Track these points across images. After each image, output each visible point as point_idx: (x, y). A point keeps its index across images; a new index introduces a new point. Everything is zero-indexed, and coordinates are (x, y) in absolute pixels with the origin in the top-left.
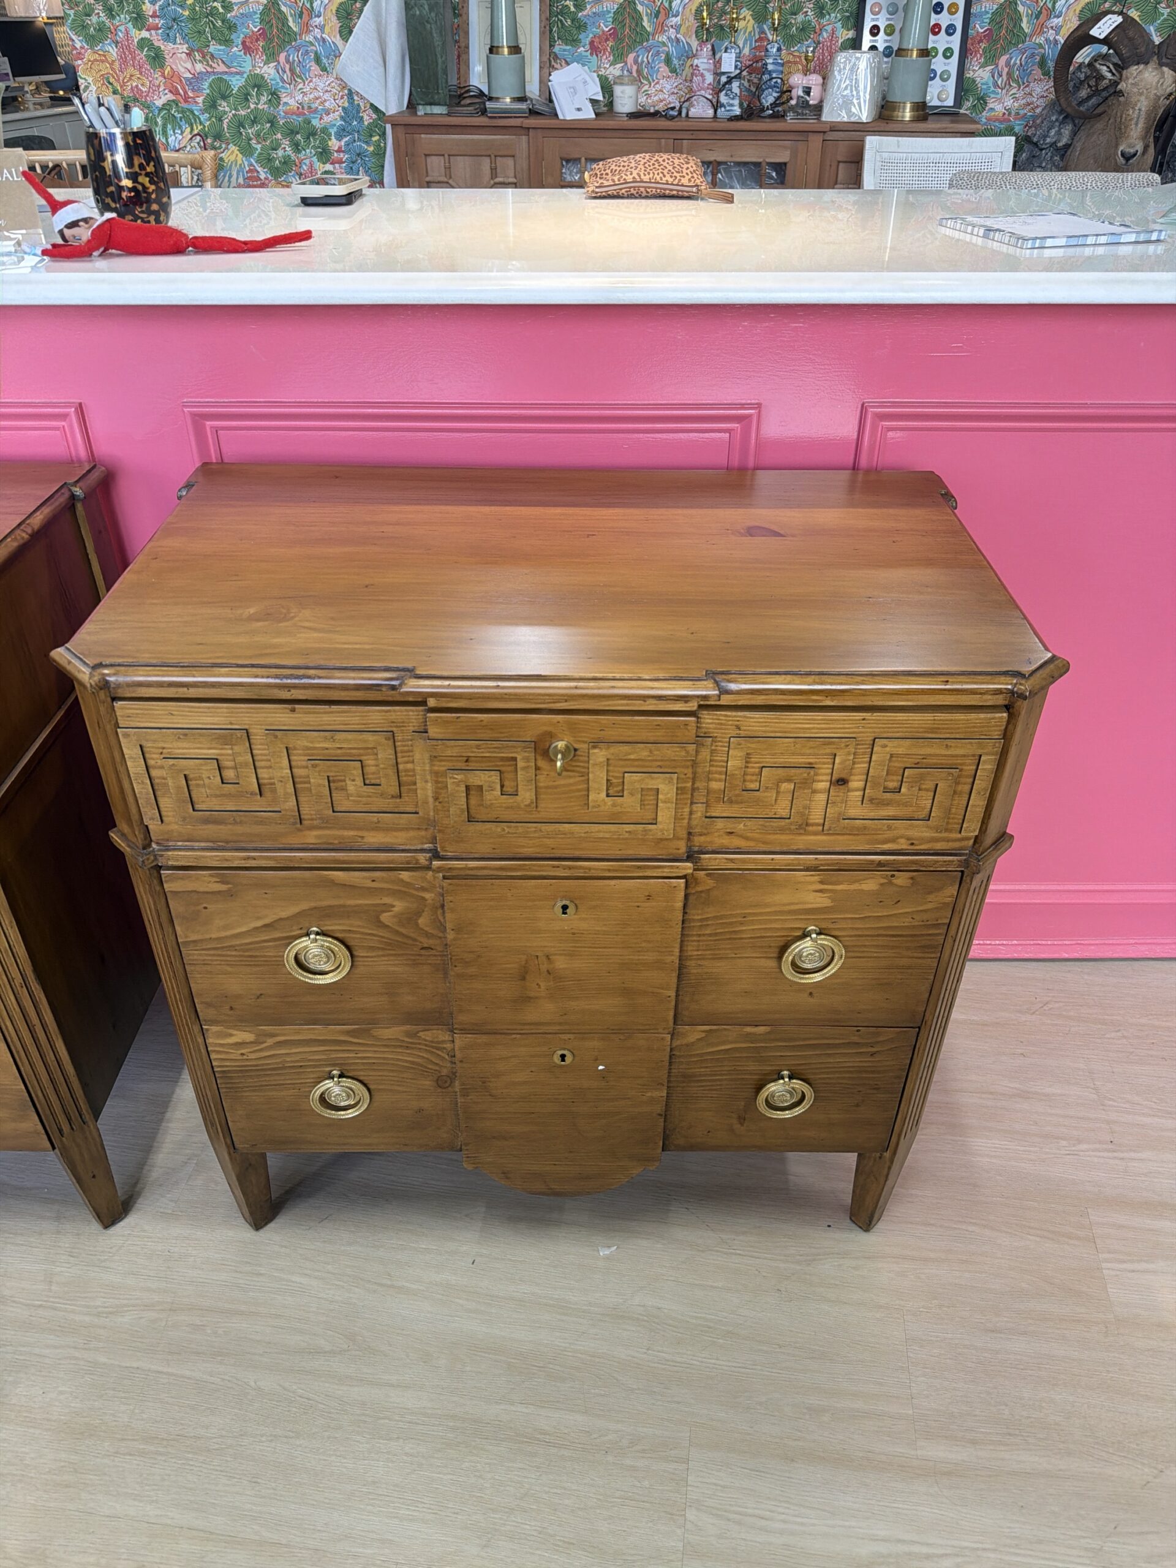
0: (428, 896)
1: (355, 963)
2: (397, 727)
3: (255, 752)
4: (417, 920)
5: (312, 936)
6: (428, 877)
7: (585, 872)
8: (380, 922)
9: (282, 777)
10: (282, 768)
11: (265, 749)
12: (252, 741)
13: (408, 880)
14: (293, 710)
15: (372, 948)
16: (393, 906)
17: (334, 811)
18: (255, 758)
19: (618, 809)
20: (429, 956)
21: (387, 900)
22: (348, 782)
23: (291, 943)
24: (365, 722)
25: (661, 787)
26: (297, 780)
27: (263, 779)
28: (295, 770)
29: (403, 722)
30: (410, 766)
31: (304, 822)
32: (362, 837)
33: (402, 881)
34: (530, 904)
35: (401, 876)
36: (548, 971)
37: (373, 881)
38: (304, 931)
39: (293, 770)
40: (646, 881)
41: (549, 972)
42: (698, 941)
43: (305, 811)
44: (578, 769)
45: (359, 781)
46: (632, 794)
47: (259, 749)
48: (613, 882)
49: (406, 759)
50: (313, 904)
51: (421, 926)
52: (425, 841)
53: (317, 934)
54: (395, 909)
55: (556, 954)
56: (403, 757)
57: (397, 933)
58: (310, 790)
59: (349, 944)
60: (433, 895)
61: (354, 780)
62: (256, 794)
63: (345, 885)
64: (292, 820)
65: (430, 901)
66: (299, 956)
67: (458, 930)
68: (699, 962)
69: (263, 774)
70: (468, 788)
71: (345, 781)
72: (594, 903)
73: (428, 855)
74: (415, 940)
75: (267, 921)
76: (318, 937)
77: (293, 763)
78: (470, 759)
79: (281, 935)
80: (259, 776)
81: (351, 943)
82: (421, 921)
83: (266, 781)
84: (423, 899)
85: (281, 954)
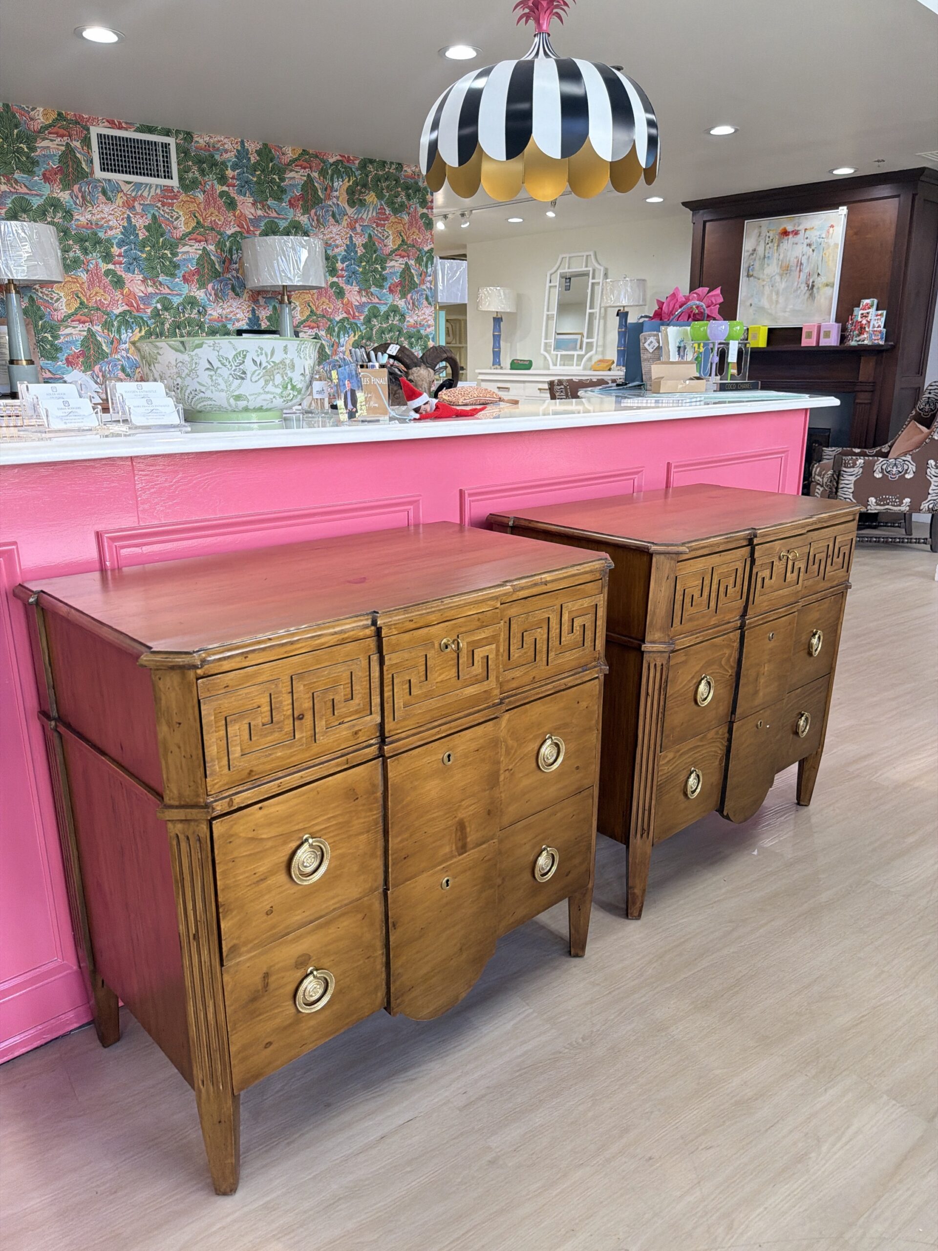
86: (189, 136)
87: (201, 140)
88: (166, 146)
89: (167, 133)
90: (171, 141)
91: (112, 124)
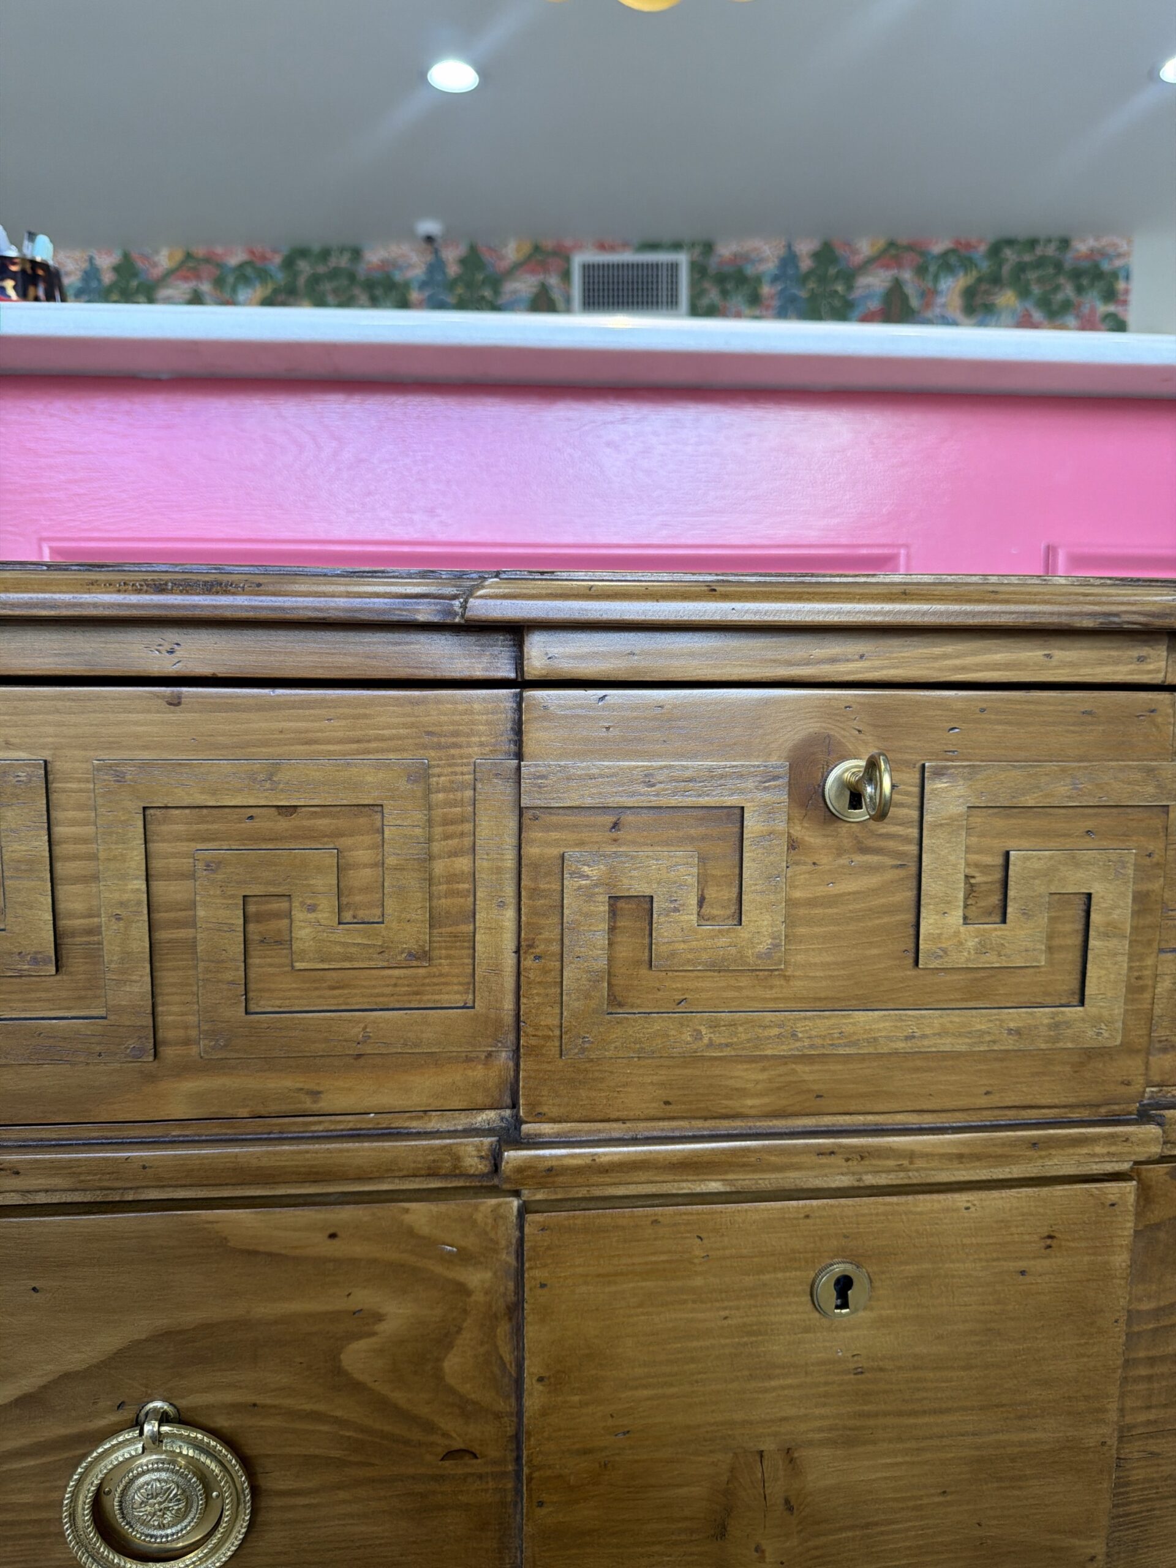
0: (476, 1278)
1: (260, 1518)
2: (439, 747)
3: (59, 831)
4: (439, 1360)
5: (150, 1428)
6: (479, 1217)
7: (901, 1168)
8: (339, 1371)
9: (122, 904)
10: (124, 877)
11: (85, 823)
12: (54, 797)
13: (426, 1230)
14: (175, 702)
15: (309, 1463)
16: (379, 1318)
17: (247, 1013)
18: (57, 850)
19: (992, 960)
20: (466, 1477)
21: (365, 1298)
22: (299, 915)
23: (85, 1456)
24: (358, 733)
25: (1097, 889)
26: (160, 916)
27: (71, 915)
28: (158, 886)
29: (455, 734)
30: (463, 864)
31: (167, 1052)
32: (315, 1094)
33: (411, 1233)
34: (749, 1280)
35: (408, 1218)
36: (787, 1501)
37: (333, 1236)
38: (128, 1414)
39: (154, 884)
40: (1045, 1191)
41: (789, 1507)
42: (1150, 1378)
43: (171, 1013)
44: (891, 844)
45: (326, 914)
46: (1026, 914)
47: (74, 823)
48: (961, 1199)
49: (453, 843)
50: (162, 1321)
51: (451, 1381)
52: (480, 1099)
53: (164, 1419)
54: (385, 1328)
55: (810, 1443)
56: (447, 837)
57: (382, 1405)
58: (192, 945)
59: (248, 1452)
60: (488, 1275)
61: (312, 909)
62: (46, 961)
63: (254, 1253)
64: (132, 1043)
65: (479, 1297)
66: (106, 1499)
67: (553, 1381)
68: (1153, 1446)
69: (73, 899)
70: (614, 900)
71: (289, 915)
72: (912, 1269)
73: (488, 1141)
74: (429, 1427)
75: (26, 1384)
76: (165, 1429)
77: (157, 864)
78: (629, 818)
79: (63, 1431)
80: (62, 906)
81: (255, 1447)
82: (453, 1364)
83: (78, 923)
84: (462, 1290)
85: (54, 1496)
86: (708, 247)
87: (726, 250)
88: (674, 267)
89: (677, 246)
90: (682, 259)
91: (602, 247)
